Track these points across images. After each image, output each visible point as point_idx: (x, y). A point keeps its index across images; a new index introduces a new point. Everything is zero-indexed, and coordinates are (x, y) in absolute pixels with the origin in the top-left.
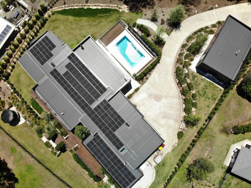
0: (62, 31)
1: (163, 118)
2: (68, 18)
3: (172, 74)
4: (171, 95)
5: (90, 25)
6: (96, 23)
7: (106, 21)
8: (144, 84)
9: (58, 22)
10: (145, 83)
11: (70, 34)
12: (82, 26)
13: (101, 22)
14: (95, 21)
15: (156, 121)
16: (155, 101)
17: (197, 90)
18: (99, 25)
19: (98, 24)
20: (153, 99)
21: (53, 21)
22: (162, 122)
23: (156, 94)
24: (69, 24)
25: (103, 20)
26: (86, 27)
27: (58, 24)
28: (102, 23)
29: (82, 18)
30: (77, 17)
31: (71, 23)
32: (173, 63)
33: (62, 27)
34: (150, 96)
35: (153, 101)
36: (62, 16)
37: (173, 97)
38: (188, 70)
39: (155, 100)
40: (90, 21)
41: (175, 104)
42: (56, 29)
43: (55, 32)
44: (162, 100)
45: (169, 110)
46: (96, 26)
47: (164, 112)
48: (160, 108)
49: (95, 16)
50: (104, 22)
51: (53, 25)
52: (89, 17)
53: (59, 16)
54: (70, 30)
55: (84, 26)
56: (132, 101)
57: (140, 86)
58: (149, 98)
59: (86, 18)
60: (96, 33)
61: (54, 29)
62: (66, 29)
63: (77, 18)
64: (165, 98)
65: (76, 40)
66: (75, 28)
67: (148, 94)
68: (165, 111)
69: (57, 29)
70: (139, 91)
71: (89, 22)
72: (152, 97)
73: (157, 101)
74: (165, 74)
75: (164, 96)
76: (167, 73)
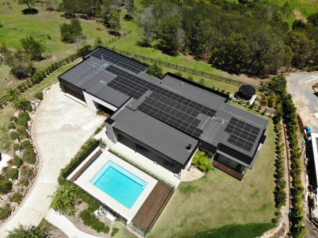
0: (241, 192)
1: (60, 110)
2: (244, 218)
3: (43, 162)
5: (200, 215)
6: (190, 221)
7: (172, 230)
8: (88, 140)
9: (257, 207)
11: (225, 190)
12: (212, 208)
13: (182, 225)
14: (192, 224)
15: (70, 105)
17: (6, 133)
18: (183, 217)
19: (185, 220)
20: (73, 126)
21: (265, 206)
22: (61, 106)
23: (69, 132)
24: (236, 207)
25: (178, 230)
26: (205, 209)
27: (253, 203)
28: (179, 223)
29: (220, 226)
30: (229, 226)
31: (234, 211)
32: (39, 177)
33: (244, 199)
34: (78, 128)
35: (73, 124)
36: (257, 222)
38: (14, 154)
39: (70, 125)
40: (202, 223)
41: (41, 126)
42: (252, 192)
43: (250, 188)
45: (51, 119)
46: (187, 216)
47: (59, 115)
48: (63, 118)
49: (198, 236)
50: (176, 226)
51: (261, 199)
52: (208, 231)
53: (262, 220)
54: (227, 195)
55: (208, 210)
56: (104, 118)
57: (94, 136)
58: (79, 125)
59: (212, 227)
60: (183, 202)
61: (256, 192)
62: (236, 196)
63: (228, 223)
65: (211, 182)
66: (222, 202)
67: (80, 130)
68: (56, 117)
69: (251, 194)
70: (94, 131)
71: (203, 220)
72: (75, 128)
73: (67, 125)
74: (53, 158)
75: (57, 131)
76: (51, 160)
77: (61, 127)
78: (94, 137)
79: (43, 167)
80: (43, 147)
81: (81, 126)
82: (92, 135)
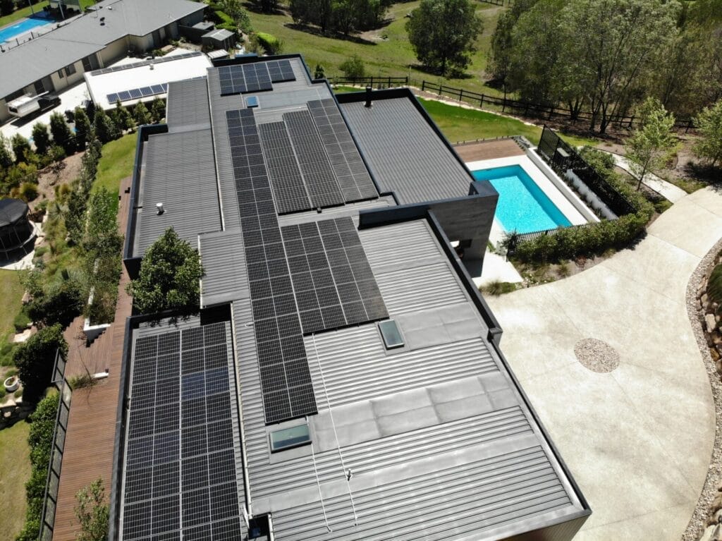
1: (601, 451)
3: (688, 299)
4: (671, 371)
8: (542, 282)
10: (549, 282)
16: (576, 360)
20: (571, 351)
23: (591, 339)
32: (697, 269)
34: (557, 331)
35: (570, 356)
37: (677, 383)
39: (581, 357)
41: (688, 417)
44: (618, 373)
45: (648, 427)
47: (614, 428)
48: (597, 400)
57: (520, 284)
58: (548, 338)
64: (633, 368)
67: (552, 322)
68: (623, 425)
70: (511, 295)
72: (568, 339)
73: (588, 365)
74: (655, 291)
75: (629, 362)
76: (664, 290)
77: (614, 371)
78: (520, 279)
79: (686, 286)
80: (685, 338)
81: (543, 334)
82: (523, 288)
